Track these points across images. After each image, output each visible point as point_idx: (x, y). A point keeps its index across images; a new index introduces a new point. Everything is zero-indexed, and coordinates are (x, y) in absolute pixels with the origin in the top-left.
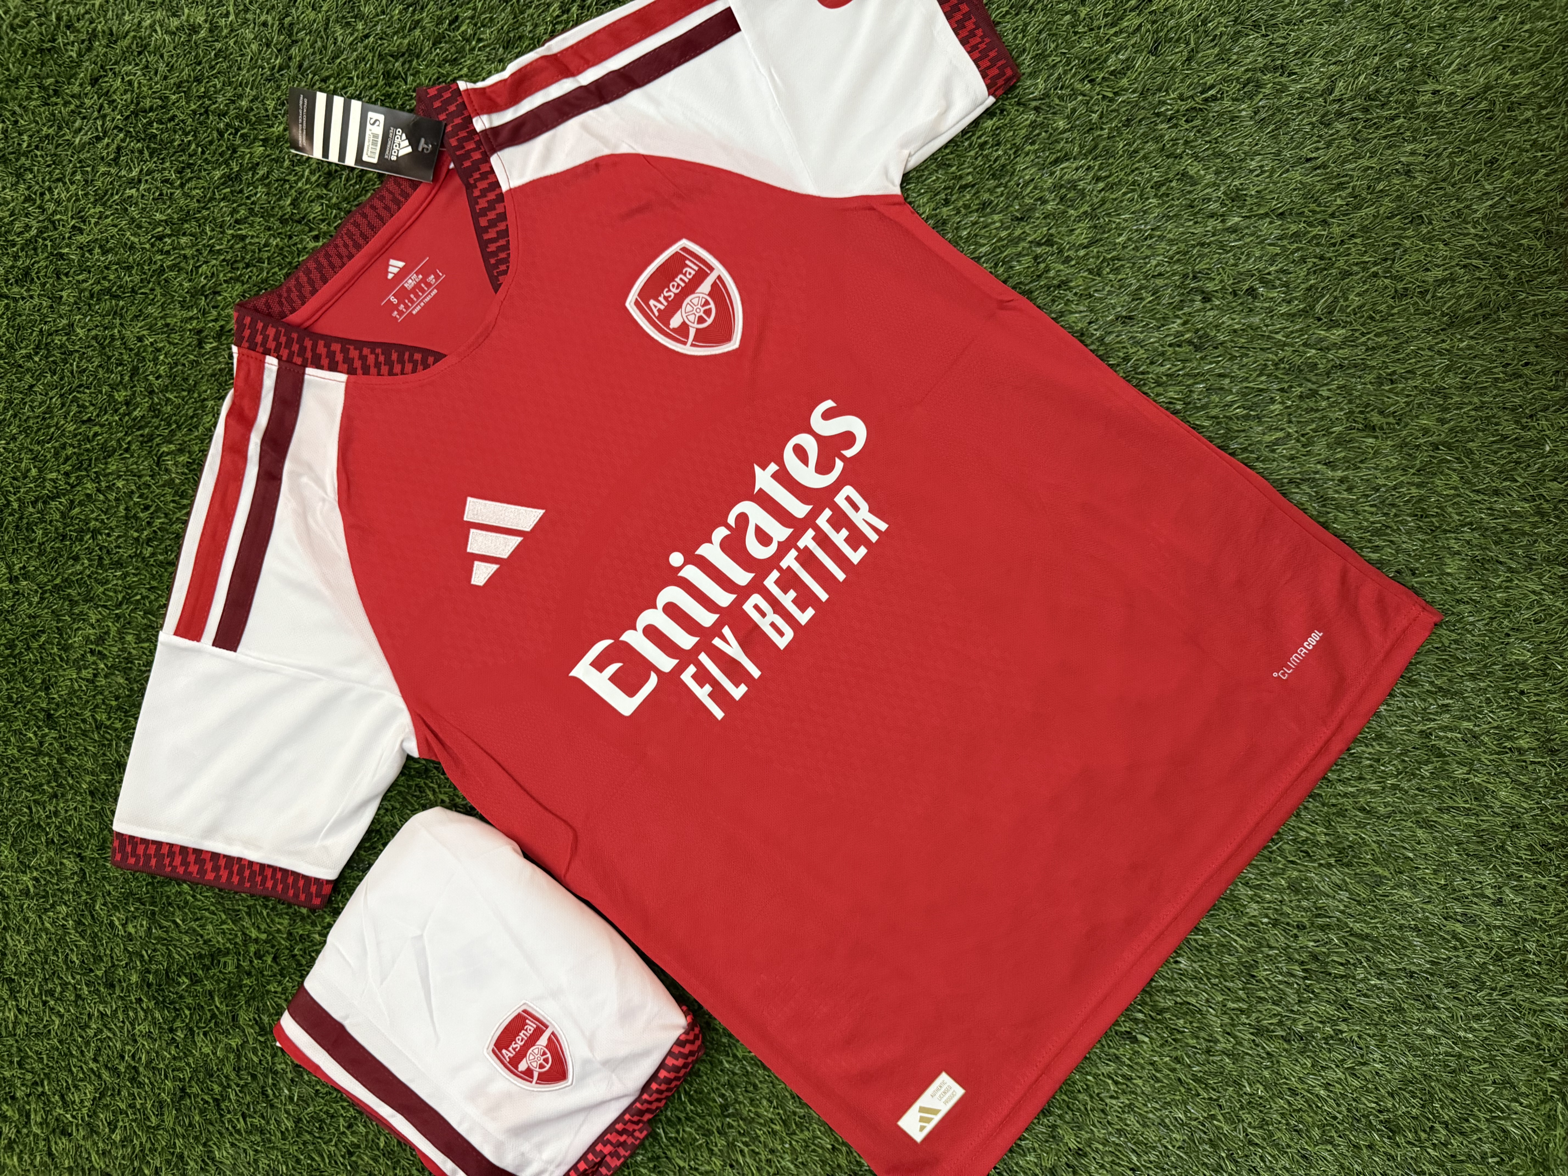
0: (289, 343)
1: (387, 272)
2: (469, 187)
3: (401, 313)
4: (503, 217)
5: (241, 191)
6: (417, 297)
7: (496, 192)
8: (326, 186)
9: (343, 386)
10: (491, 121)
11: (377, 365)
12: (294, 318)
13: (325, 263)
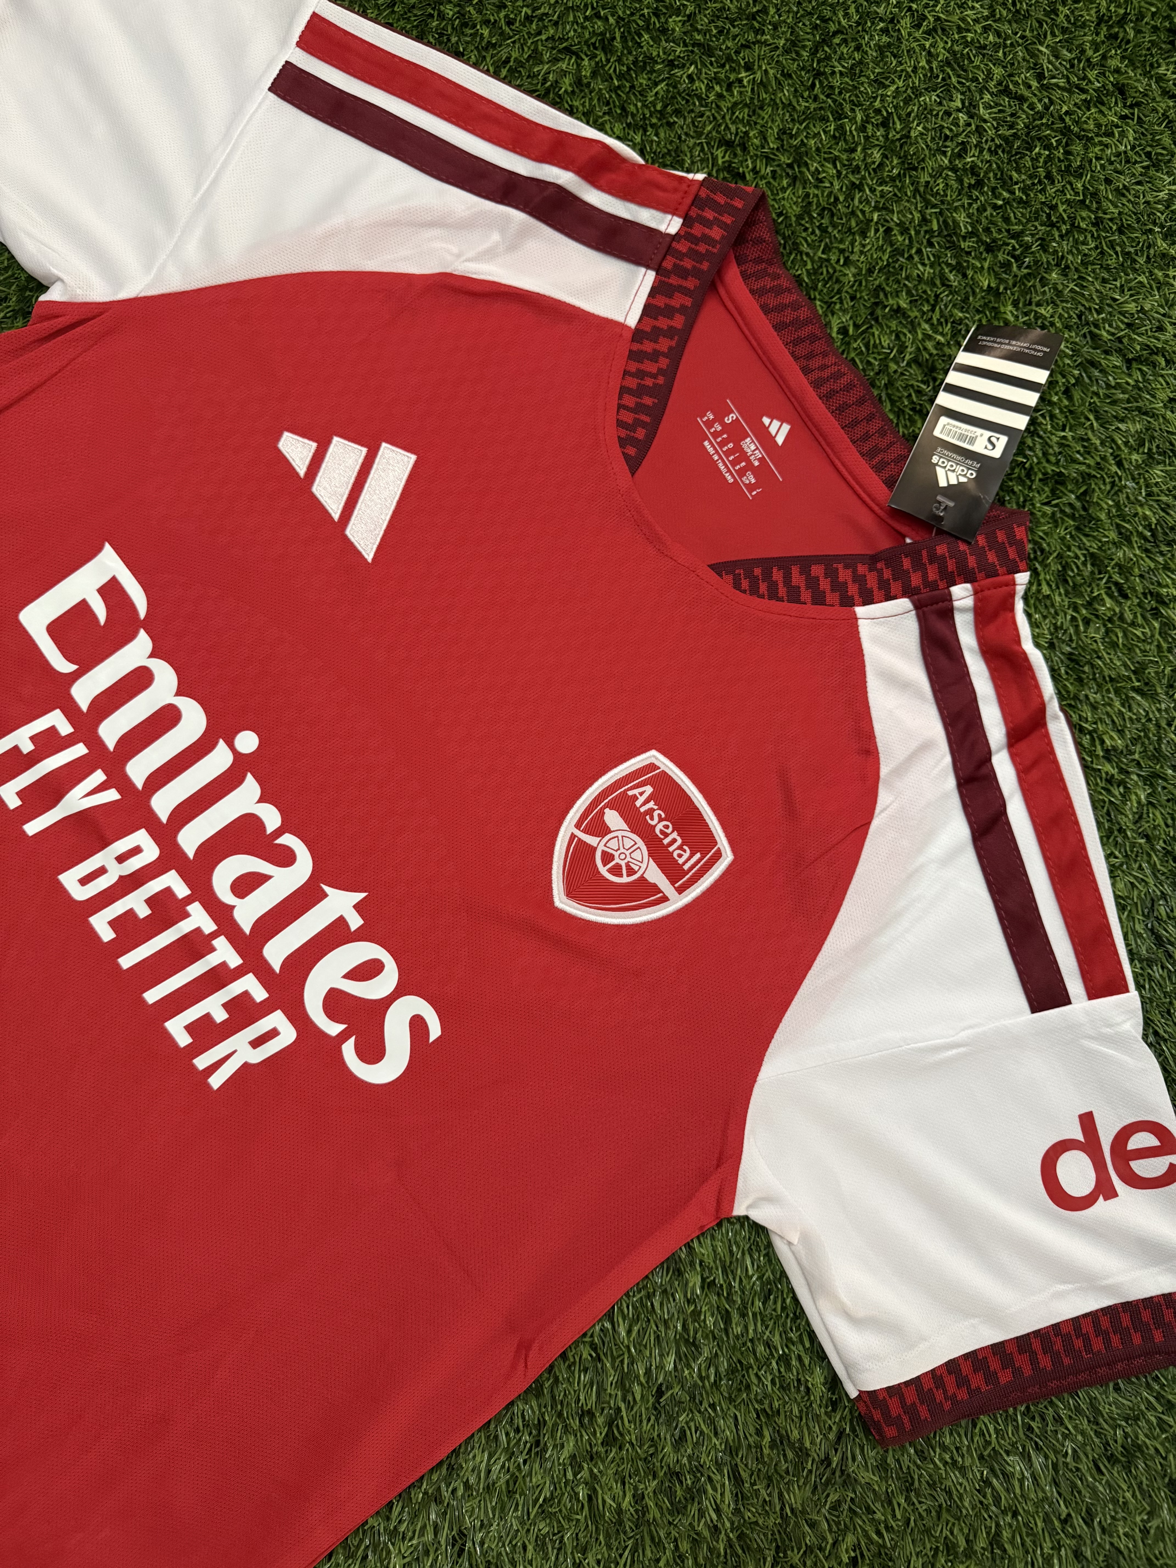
0: (698, 257)
1: (772, 418)
2: (873, 560)
3: (709, 423)
4: (819, 599)
5: (930, 244)
6: (728, 453)
7: (856, 597)
8: (915, 361)
9: (620, 319)
10: (963, 610)
11: (641, 374)
12: (733, 274)
13: (804, 332)
